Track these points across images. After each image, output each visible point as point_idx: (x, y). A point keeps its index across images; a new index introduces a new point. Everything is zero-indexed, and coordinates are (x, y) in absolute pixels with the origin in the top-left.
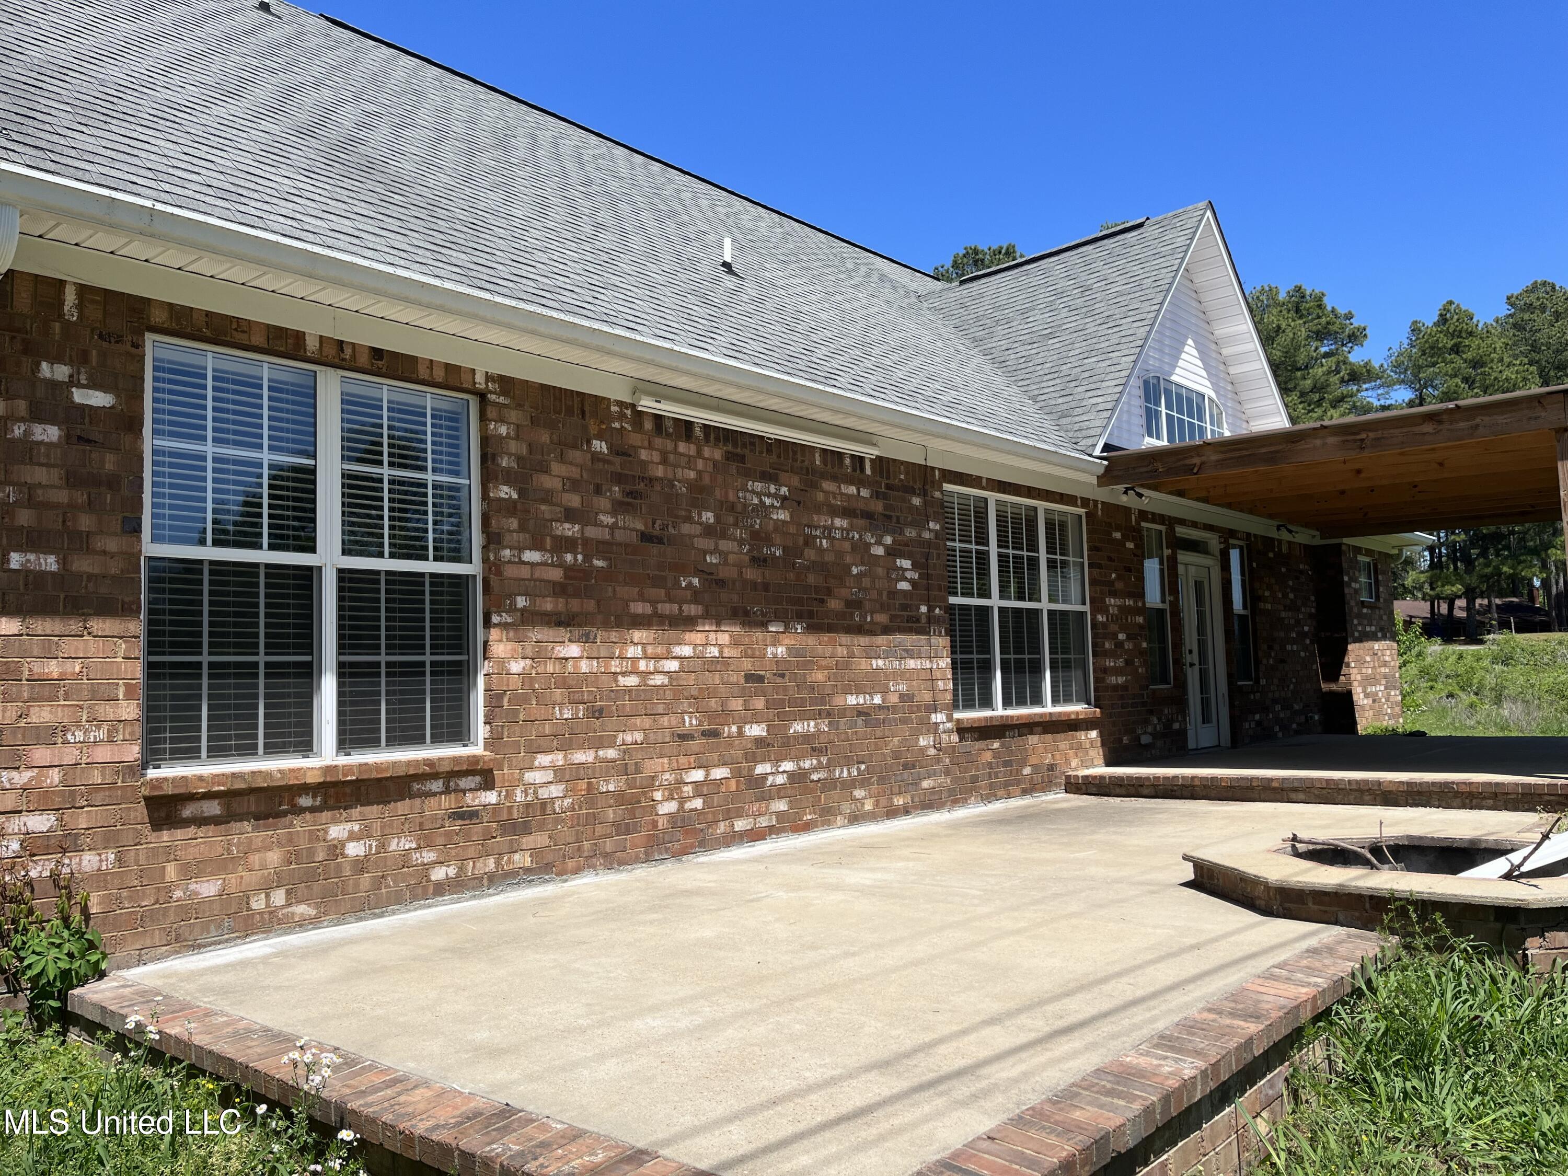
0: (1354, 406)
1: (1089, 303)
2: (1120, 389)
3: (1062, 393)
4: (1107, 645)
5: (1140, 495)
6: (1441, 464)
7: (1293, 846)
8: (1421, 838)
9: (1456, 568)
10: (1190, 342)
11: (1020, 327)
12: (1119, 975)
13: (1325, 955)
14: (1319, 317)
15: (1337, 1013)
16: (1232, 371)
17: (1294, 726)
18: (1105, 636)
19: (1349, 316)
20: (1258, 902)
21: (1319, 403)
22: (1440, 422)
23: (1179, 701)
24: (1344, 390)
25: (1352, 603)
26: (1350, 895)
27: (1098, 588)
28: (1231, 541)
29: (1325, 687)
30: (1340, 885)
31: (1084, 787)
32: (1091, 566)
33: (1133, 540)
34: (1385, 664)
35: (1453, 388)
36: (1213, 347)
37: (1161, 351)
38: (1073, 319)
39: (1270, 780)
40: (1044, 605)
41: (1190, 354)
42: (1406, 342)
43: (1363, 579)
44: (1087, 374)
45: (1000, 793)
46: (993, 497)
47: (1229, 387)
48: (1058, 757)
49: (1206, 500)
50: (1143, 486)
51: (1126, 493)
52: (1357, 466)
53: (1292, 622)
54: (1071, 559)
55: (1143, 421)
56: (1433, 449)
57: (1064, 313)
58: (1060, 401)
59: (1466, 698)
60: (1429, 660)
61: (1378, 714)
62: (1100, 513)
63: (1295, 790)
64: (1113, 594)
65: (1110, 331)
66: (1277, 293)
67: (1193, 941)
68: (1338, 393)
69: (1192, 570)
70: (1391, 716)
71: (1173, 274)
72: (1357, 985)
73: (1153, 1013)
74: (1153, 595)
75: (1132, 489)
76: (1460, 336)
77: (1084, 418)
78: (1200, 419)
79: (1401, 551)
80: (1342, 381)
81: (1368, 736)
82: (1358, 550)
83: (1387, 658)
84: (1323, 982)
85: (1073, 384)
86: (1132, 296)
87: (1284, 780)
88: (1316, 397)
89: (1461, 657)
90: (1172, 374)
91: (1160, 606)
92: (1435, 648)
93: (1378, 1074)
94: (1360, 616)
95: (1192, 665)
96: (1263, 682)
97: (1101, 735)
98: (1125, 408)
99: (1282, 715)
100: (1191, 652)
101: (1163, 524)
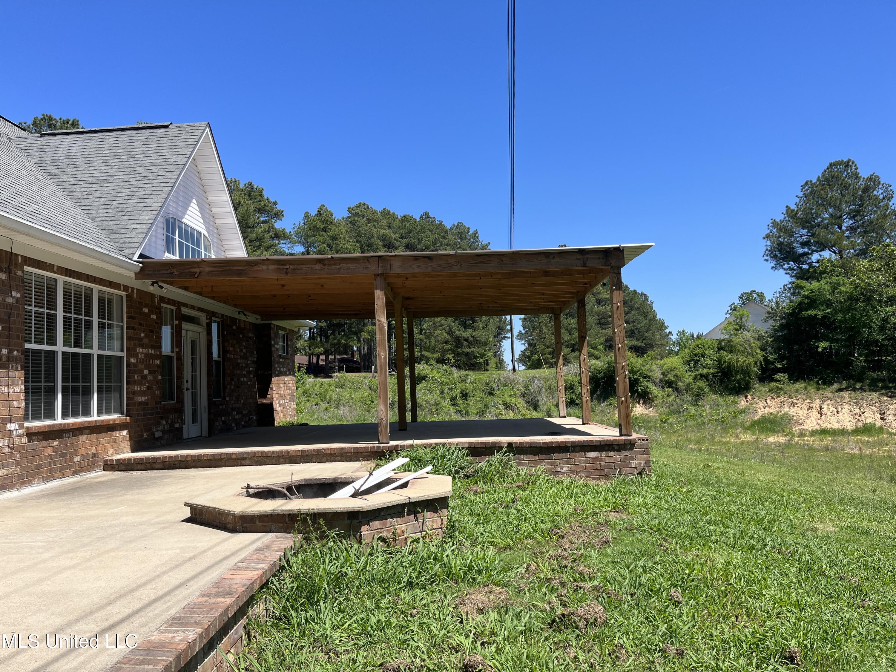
0: (276, 251)
1: (132, 166)
2: (152, 221)
3: (113, 218)
4: (136, 377)
5: (161, 287)
6: (322, 286)
7: (247, 491)
8: (311, 480)
9: (321, 340)
10: (194, 201)
11: (84, 172)
12: (145, 584)
13: (265, 550)
14: (260, 201)
15: (272, 582)
16: (218, 221)
17: (243, 423)
18: (136, 372)
19: (275, 204)
20: (228, 526)
21: (259, 247)
22: (324, 264)
23: (179, 410)
24: (272, 242)
25: (275, 356)
26: (278, 514)
27: (132, 342)
28: (213, 318)
29: (260, 401)
30: (274, 510)
31: (116, 467)
32: (128, 328)
33: (156, 313)
34: (290, 388)
35: (323, 249)
36: (208, 206)
37: (177, 203)
38: (122, 173)
39: (231, 454)
40: (95, 351)
41: (194, 207)
42: (302, 222)
43: (281, 344)
44: (130, 209)
45: (57, 475)
46: (61, 279)
47: (216, 231)
48: (100, 449)
49: (200, 294)
50: (163, 282)
51: (152, 285)
52: (283, 283)
53: (244, 365)
54: (115, 323)
55: (165, 243)
56: (320, 278)
57: (115, 169)
58: (111, 223)
59: (324, 405)
60: (308, 386)
61: (285, 415)
62: (135, 296)
63: (244, 459)
64: (142, 346)
65: (146, 186)
66: (239, 184)
67: (191, 555)
68: (269, 243)
69: (190, 333)
70: (291, 416)
71: (186, 159)
72: (282, 564)
73: (168, 604)
74: (166, 348)
75: (156, 283)
76: (326, 223)
77: (128, 236)
78: (198, 247)
79: (299, 329)
80: (271, 237)
81: (280, 427)
82: (279, 327)
83: (291, 385)
84: (265, 566)
85: (121, 214)
86: (161, 167)
87: (239, 453)
88: (258, 244)
89: (322, 384)
90: (183, 218)
91: (170, 354)
92: (310, 380)
93: (292, 612)
94: (279, 363)
95: (187, 389)
96: (227, 399)
97: (129, 433)
98: (154, 234)
99: (236, 417)
100: (187, 382)
101: (174, 305)
